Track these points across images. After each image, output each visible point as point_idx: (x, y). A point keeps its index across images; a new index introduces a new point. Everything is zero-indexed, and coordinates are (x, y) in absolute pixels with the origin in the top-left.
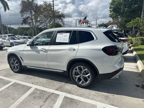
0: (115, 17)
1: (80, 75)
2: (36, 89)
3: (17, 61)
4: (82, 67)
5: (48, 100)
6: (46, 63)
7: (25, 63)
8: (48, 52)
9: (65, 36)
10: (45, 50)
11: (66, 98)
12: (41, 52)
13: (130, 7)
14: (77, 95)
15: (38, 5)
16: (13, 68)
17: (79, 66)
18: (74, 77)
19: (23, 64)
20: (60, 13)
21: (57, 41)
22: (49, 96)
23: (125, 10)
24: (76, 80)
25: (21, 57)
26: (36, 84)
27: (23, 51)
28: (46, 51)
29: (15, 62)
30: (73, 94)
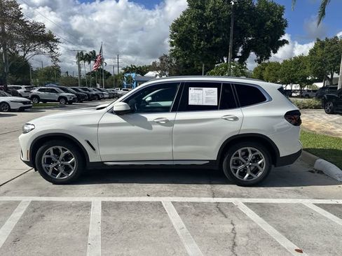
3: (68, 152)
4: (249, 149)
8: (175, 125)
9: (208, 93)
10: (167, 121)
12: (156, 127)
13: (208, 40)
16: (50, 173)
17: (244, 148)
18: (233, 169)
21: (191, 102)
22: (218, 208)
24: (237, 175)
25: (88, 142)
27: (98, 125)
28: (169, 123)
29: (63, 156)
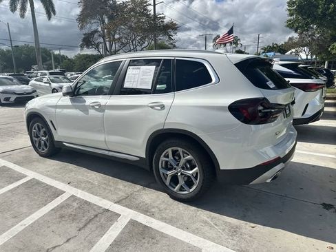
0: (302, 27)
1: (175, 169)
2: (73, 196)
3: (44, 129)
4: (180, 150)
5: (89, 226)
6: (101, 137)
7: (60, 134)
8: (106, 111)
9: (145, 73)
10: (100, 105)
11: (133, 223)
12: (92, 112)
14: (163, 219)
15: (118, 3)
16: (37, 145)
17: (175, 148)
18: (163, 174)
19: (56, 138)
20: (166, 20)
21: (127, 85)
22: (96, 216)
23: (329, 8)
24: (168, 182)
25: (51, 122)
26: (78, 185)
27: (56, 107)
28: (101, 108)
29: (42, 132)
30: (152, 215)
